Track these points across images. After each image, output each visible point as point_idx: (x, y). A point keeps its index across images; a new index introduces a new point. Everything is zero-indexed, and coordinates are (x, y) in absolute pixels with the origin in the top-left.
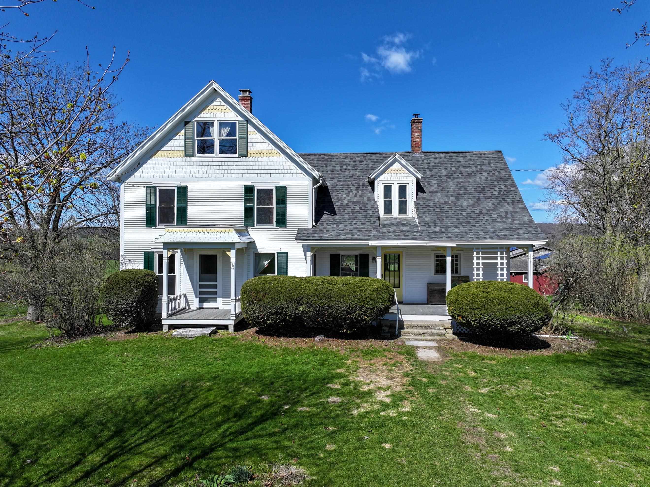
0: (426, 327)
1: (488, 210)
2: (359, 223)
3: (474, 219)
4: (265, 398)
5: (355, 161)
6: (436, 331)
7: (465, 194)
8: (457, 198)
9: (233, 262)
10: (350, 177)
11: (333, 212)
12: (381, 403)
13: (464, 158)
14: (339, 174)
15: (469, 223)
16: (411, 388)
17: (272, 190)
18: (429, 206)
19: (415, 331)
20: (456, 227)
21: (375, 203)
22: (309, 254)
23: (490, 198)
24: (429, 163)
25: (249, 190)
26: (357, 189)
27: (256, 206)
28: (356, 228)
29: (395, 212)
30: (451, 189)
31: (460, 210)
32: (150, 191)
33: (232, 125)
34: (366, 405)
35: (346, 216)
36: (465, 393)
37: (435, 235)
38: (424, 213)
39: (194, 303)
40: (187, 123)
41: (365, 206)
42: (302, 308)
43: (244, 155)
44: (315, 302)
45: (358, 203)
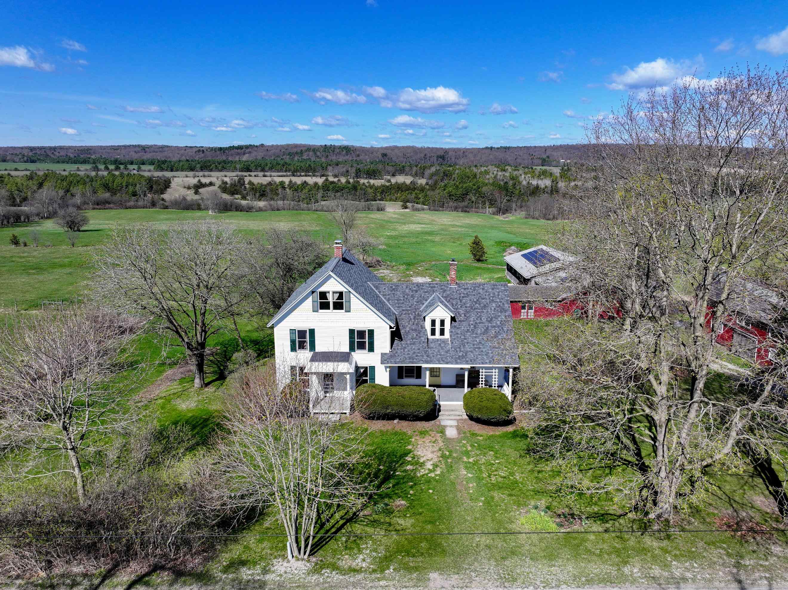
0: (452, 410)
1: (492, 337)
2: (416, 348)
3: (483, 345)
4: (381, 467)
5: (412, 291)
6: (457, 413)
7: (480, 323)
8: (475, 327)
9: (348, 381)
10: (410, 307)
11: (400, 338)
12: (429, 469)
13: (483, 289)
14: (403, 303)
15: (480, 348)
16: (441, 459)
17: (365, 331)
18: (458, 334)
19: (447, 413)
20: (471, 352)
21: (426, 330)
22: (388, 369)
23: (495, 327)
24: (460, 294)
25: (352, 332)
26: (414, 318)
27: (356, 340)
28: (414, 353)
29: (437, 335)
30: (472, 319)
31: (476, 337)
32: (292, 331)
33: (341, 294)
34: (423, 471)
35: (409, 342)
36: (463, 462)
37: (459, 359)
38: (455, 339)
39: (321, 394)
40: (313, 292)
41: (419, 333)
42: (388, 411)
43: (348, 311)
44: (395, 408)
45: (415, 330)
